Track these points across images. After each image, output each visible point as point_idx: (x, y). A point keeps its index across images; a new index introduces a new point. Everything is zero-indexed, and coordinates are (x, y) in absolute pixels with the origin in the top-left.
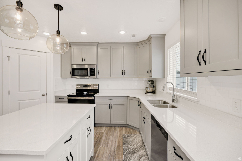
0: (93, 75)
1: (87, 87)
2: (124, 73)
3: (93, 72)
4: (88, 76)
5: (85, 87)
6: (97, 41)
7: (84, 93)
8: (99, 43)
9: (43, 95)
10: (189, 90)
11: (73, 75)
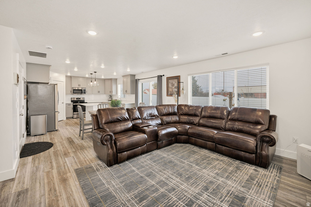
0: (85, 93)
2: (99, 92)
4: (82, 93)
7: (78, 102)
9: (62, 103)
11: (74, 93)
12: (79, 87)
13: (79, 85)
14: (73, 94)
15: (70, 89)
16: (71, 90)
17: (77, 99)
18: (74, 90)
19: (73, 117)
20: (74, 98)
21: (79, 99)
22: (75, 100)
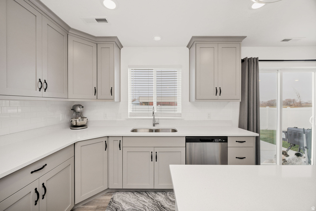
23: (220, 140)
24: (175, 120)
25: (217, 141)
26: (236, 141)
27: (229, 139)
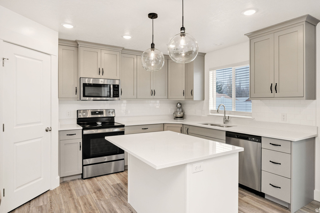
0: (117, 95)
1: (98, 114)
2: (153, 93)
3: (117, 90)
4: (110, 97)
5: (94, 114)
6: (121, 46)
7: (97, 124)
8: (123, 49)
9: (47, 131)
10: (235, 111)
11: (84, 96)
12: (98, 76)
13: (101, 72)
14: (82, 98)
15: (73, 84)
16: (77, 84)
17: (93, 113)
18: (85, 85)
19: (82, 174)
20: (85, 111)
21: (101, 113)
22: (89, 115)
23: (253, 139)
24: (245, 119)
25: (251, 139)
26: (270, 144)
27: (262, 139)
